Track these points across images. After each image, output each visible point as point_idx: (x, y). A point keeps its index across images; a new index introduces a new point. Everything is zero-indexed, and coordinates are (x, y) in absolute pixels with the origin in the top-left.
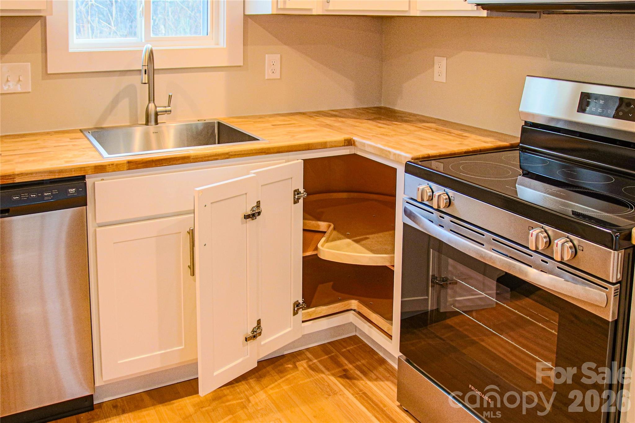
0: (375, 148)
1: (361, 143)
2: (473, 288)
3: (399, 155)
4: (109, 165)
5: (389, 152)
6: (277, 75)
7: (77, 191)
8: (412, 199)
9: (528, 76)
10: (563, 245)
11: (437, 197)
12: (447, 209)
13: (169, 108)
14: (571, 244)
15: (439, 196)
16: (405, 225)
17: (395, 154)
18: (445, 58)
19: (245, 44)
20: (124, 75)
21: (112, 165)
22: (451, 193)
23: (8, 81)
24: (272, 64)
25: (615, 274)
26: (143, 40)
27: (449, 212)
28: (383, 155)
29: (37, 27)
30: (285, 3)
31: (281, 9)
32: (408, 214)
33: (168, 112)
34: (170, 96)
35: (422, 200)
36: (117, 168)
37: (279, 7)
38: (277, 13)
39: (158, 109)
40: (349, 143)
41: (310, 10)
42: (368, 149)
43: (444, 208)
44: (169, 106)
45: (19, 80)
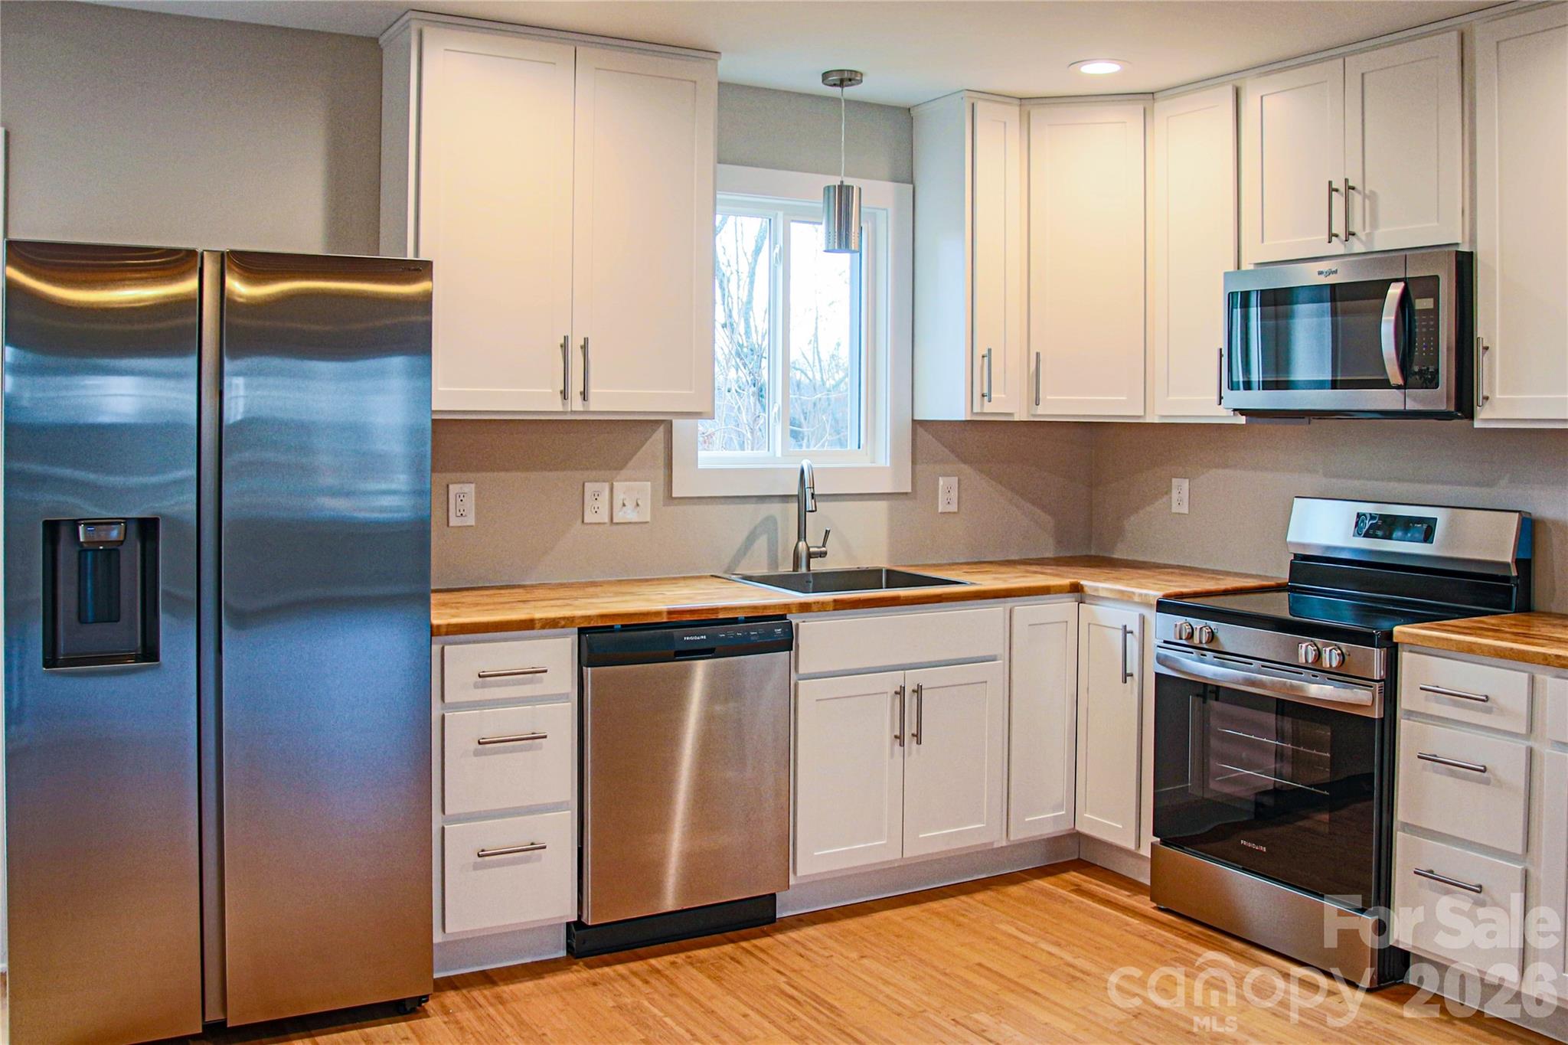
0: (1112, 590)
1: (1090, 587)
2: (1241, 734)
3: (1146, 595)
4: (814, 603)
5: (1133, 593)
6: (954, 508)
7: (783, 632)
8: (1165, 642)
9: (1296, 497)
10: (1330, 651)
11: (1198, 630)
12: (1210, 644)
13: (823, 549)
14: (1339, 652)
15: (1201, 628)
16: (1157, 675)
17: (1140, 595)
18: (1187, 480)
19: (914, 462)
20: (763, 503)
21: (818, 603)
22: (1213, 624)
23: (624, 505)
24: (947, 490)
25: (1378, 672)
26: (779, 454)
27: (1212, 647)
28: (1125, 598)
29: (659, 434)
30: (982, 405)
31: (977, 414)
32: (1161, 660)
33: (823, 554)
34: (827, 532)
35: (1181, 639)
36: (822, 607)
37: (975, 411)
38: (969, 419)
39: (811, 550)
40: (1076, 589)
41: (1011, 414)
42: (1102, 594)
43: (1206, 643)
44: (824, 546)
45: (638, 505)
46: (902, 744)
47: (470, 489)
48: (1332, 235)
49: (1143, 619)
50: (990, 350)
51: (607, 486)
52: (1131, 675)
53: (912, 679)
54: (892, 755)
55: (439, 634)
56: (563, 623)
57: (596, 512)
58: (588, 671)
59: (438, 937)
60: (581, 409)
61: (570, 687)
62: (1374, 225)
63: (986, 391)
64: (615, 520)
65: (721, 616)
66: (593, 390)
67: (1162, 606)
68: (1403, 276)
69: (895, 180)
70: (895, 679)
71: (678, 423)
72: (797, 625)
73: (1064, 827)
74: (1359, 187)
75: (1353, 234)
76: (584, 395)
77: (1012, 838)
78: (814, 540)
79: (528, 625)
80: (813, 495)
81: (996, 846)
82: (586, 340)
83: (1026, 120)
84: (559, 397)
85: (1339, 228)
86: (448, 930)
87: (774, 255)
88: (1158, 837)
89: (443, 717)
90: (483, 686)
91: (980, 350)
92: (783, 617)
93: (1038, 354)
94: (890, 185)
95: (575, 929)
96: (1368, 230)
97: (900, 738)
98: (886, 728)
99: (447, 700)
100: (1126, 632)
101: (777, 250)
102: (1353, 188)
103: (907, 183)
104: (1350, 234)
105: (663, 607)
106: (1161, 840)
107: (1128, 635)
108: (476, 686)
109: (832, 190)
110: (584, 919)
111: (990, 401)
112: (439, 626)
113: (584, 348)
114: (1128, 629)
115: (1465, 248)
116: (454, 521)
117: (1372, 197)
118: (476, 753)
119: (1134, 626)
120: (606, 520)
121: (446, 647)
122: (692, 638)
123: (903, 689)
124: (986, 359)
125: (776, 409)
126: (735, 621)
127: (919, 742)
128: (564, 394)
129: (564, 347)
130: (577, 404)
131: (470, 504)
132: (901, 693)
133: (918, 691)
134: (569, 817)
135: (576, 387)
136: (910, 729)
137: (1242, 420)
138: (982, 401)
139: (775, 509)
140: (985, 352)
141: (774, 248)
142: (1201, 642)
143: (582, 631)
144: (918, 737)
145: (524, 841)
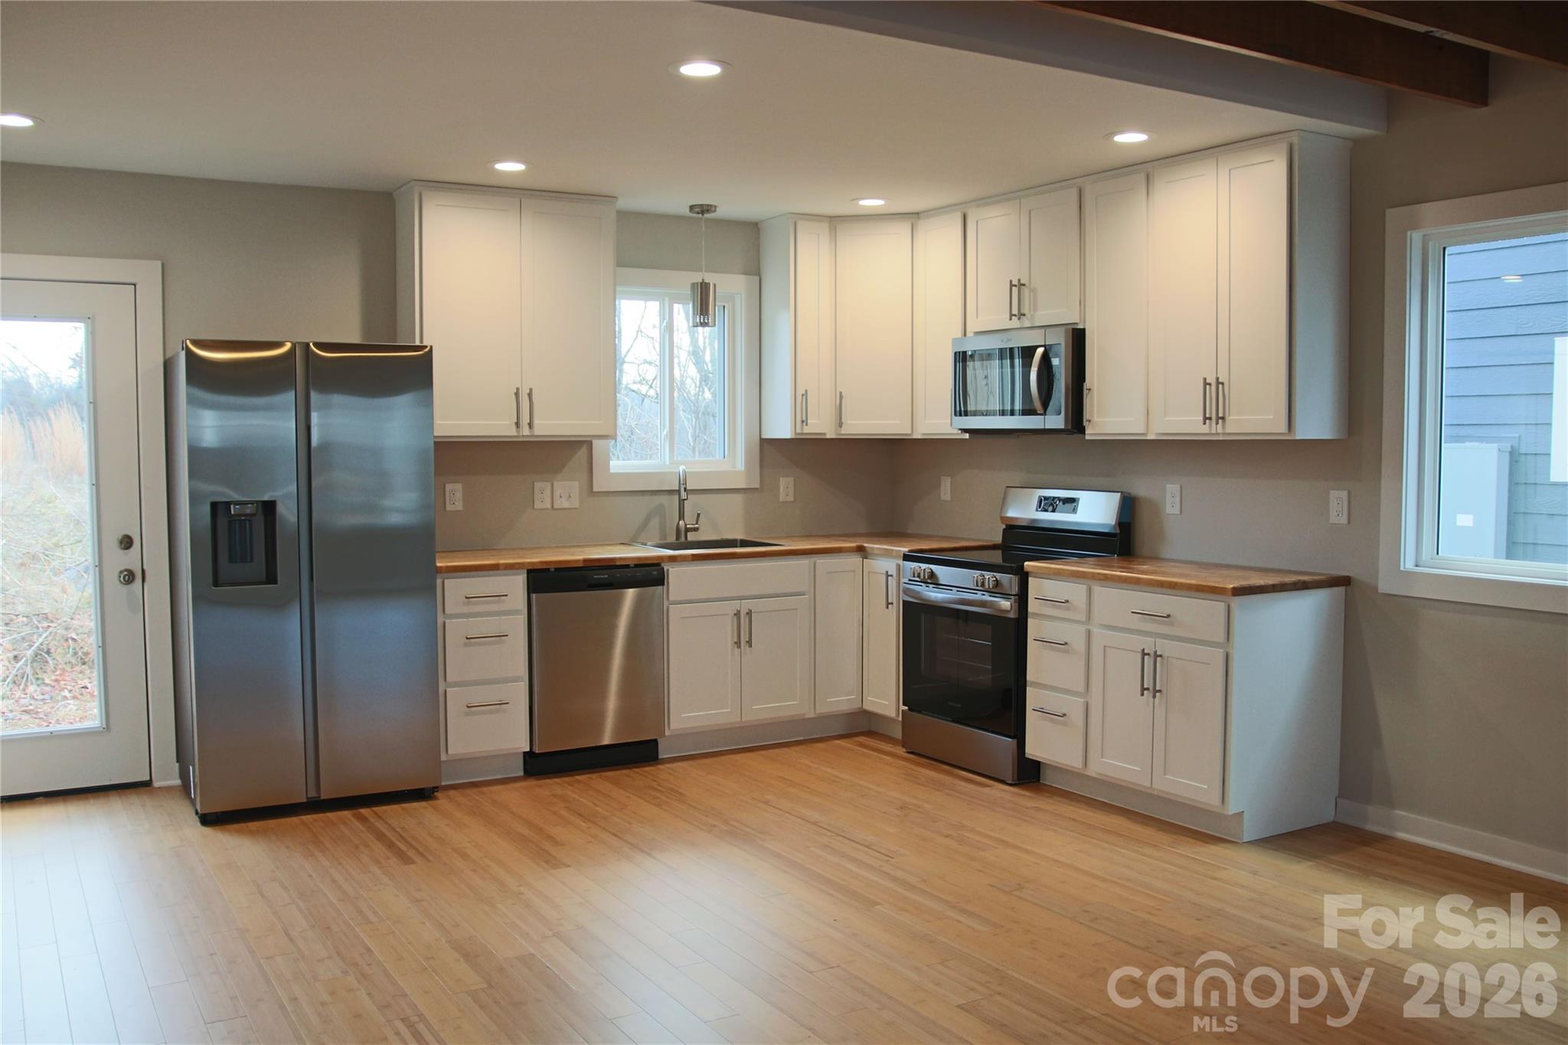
0: (881, 549)
1: (869, 548)
3: (899, 551)
4: (680, 556)
5: (892, 550)
6: (791, 498)
7: (659, 574)
8: (908, 579)
11: (925, 571)
13: (697, 527)
15: (926, 569)
16: (904, 602)
17: (896, 551)
18: (950, 477)
19: (762, 467)
20: (656, 495)
22: (934, 567)
23: (561, 497)
24: (786, 487)
25: (1015, 590)
26: (667, 463)
27: (932, 579)
28: (888, 554)
29: (584, 451)
30: (802, 428)
31: (799, 434)
32: (906, 592)
33: (696, 530)
34: (699, 515)
35: (914, 577)
36: (684, 558)
37: (797, 432)
38: (793, 437)
39: (688, 526)
40: (861, 550)
41: (825, 434)
42: (876, 552)
43: (928, 578)
44: (697, 524)
45: (570, 497)
46: (739, 647)
47: (458, 487)
48: (1012, 315)
49: (898, 566)
50: (806, 391)
51: (549, 485)
52: (892, 603)
53: (746, 605)
54: (733, 654)
55: (441, 573)
56: (517, 566)
57: (542, 501)
58: (534, 596)
59: (443, 757)
60: (529, 434)
61: (522, 605)
62: (1035, 310)
63: (804, 419)
64: (555, 507)
65: (618, 563)
66: (536, 422)
67: (907, 558)
68: (1043, 344)
69: (746, 273)
70: (735, 605)
71: (595, 443)
72: (668, 570)
73: (857, 705)
74: (1027, 284)
75: (1024, 315)
76: (530, 425)
77: (817, 712)
78: (689, 520)
79: (495, 567)
80: (685, 489)
81: (807, 716)
82: (531, 390)
83: (833, 232)
84: (514, 426)
85: (1015, 311)
86: (449, 752)
87: (663, 327)
88: (906, 706)
89: (444, 623)
90: (469, 604)
91: (800, 391)
92: (658, 565)
93: (841, 393)
94: (743, 277)
95: (528, 756)
96: (1032, 313)
97: (738, 644)
98: (729, 637)
99: (447, 611)
100: (888, 575)
101: (665, 324)
102: (1024, 285)
103: (756, 275)
104: (1021, 315)
105: (581, 558)
106: (909, 708)
107: (889, 578)
108: (464, 604)
109: (696, 285)
110: (534, 750)
111: (807, 425)
112: (441, 567)
113: (530, 395)
114: (889, 573)
115: (1081, 326)
116: (449, 508)
117: (1033, 291)
118: (466, 645)
119: (893, 571)
120: (549, 506)
121: (446, 581)
122: (599, 577)
123: (739, 612)
124: (804, 397)
125: (665, 432)
126: (627, 566)
127: (751, 646)
128: (517, 424)
129: (517, 394)
130: (526, 431)
131: (459, 495)
132: (738, 614)
133: (749, 613)
134: (524, 685)
135: (525, 419)
136: (744, 638)
137: (967, 436)
138: (802, 425)
139: (664, 500)
140: (804, 392)
141: (663, 322)
142: (924, 577)
143: (529, 572)
144: (749, 643)
145: (494, 699)
